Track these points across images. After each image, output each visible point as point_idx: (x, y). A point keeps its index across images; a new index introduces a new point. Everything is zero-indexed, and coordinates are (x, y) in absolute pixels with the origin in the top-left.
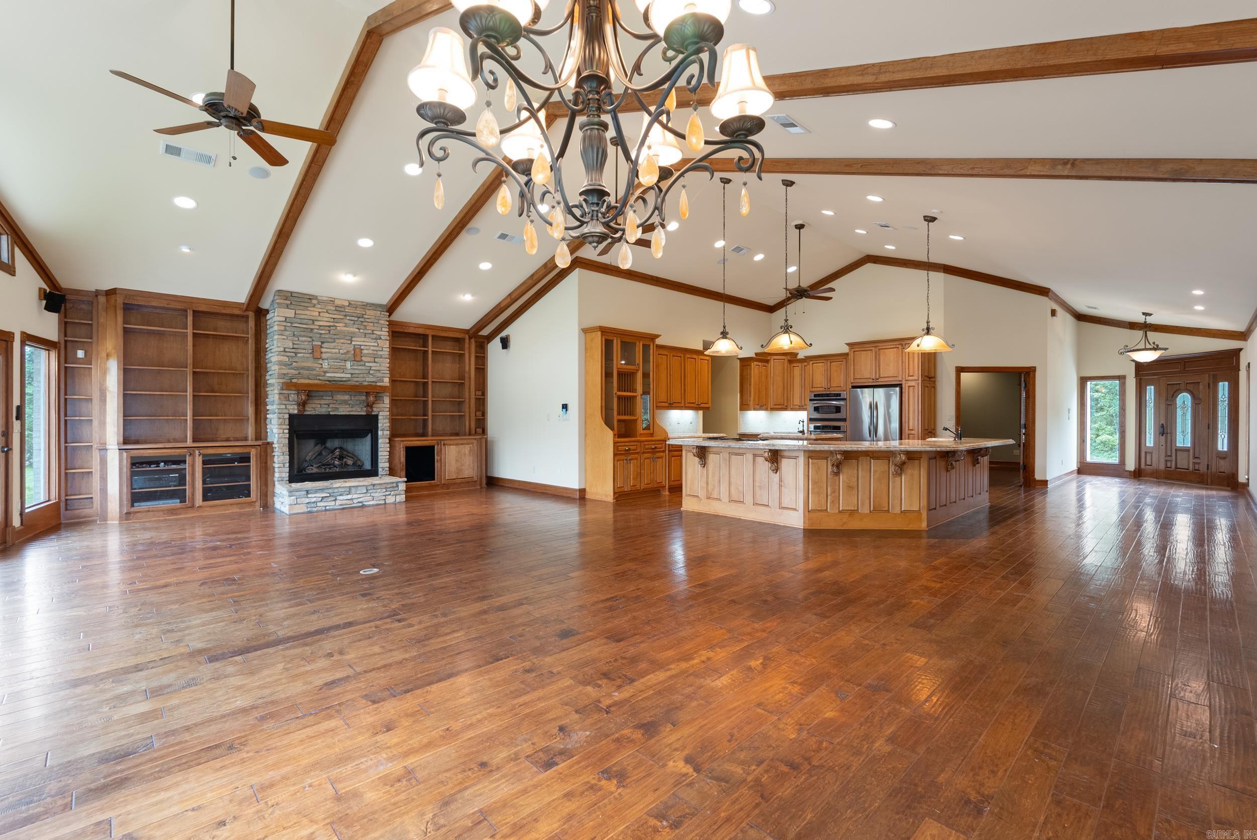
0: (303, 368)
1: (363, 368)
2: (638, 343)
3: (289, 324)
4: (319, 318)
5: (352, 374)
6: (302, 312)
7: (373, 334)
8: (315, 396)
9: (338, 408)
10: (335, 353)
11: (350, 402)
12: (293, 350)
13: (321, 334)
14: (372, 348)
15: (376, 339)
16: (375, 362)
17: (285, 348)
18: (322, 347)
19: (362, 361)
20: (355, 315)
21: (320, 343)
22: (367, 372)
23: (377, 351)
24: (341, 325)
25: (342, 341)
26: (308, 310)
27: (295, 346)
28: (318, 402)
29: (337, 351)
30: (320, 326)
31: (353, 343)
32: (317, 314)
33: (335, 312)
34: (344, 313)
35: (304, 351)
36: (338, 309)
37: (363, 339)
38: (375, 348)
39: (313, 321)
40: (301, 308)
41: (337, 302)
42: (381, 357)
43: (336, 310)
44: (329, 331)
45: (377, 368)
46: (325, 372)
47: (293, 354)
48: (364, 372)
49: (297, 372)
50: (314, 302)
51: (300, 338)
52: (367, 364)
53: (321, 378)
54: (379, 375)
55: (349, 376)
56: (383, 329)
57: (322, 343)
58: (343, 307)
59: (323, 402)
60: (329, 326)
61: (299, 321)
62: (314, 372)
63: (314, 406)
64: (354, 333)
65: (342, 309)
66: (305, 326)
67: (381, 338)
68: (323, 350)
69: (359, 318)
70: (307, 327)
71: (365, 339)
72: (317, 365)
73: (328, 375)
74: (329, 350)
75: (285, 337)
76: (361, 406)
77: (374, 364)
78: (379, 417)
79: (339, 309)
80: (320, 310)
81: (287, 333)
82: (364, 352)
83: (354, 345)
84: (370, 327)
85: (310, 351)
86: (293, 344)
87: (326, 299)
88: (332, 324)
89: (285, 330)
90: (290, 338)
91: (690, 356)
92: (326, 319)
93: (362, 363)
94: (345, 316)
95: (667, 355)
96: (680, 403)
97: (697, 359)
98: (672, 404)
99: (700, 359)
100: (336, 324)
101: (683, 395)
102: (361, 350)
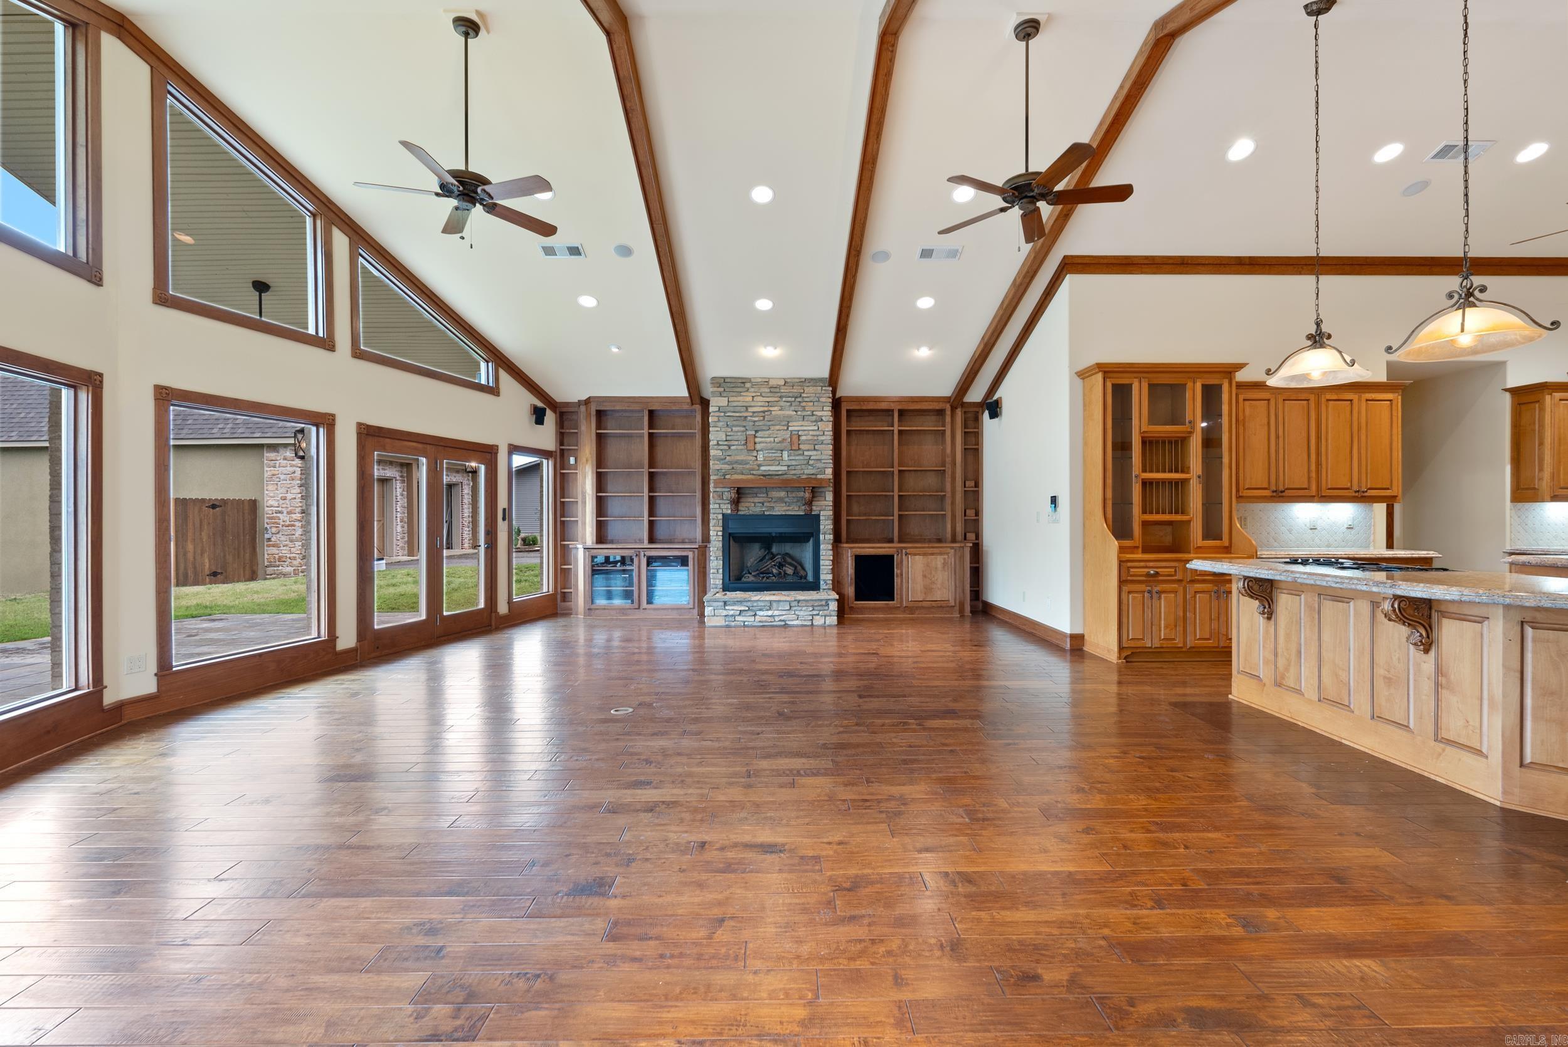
0: (736, 462)
1: (801, 458)
2: (1190, 385)
3: (722, 414)
4: (753, 404)
5: (788, 466)
6: (735, 399)
7: (813, 415)
8: (749, 494)
9: (773, 507)
10: (770, 442)
11: (787, 500)
12: (726, 443)
13: (754, 421)
14: (811, 433)
15: (816, 421)
16: (815, 449)
17: (718, 441)
18: (755, 437)
19: (799, 449)
20: (791, 395)
21: (753, 433)
22: (805, 462)
23: (817, 436)
24: (776, 408)
25: (778, 427)
26: (741, 396)
27: (728, 438)
28: (751, 500)
29: (772, 439)
30: (754, 412)
31: (790, 428)
32: (750, 399)
33: (769, 395)
34: (779, 394)
35: (736, 443)
36: (772, 390)
37: (801, 423)
38: (815, 433)
39: (747, 407)
40: (734, 394)
41: (772, 383)
42: (822, 443)
43: (771, 392)
44: (764, 417)
45: (817, 458)
46: (759, 466)
47: (726, 447)
48: (803, 462)
49: (730, 467)
50: (748, 385)
51: (734, 429)
52: (806, 453)
53: (754, 472)
54: (819, 465)
55: (786, 468)
56: (825, 408)
57: (756, 431)
58: (778, 387)
59: (756, 500)
60: (764, 412)
61: (732, 409)
62: (748, 466)
63: (747, 504)
64: (791, 416)
65: (778, 390)
66: (737, 414)
67: (822, 420)
68: (757, 440)
69: (796, 397)
70: (741, 415)
71: (803, 423)
72: (751, 458)
73: (763, 468)
74: (763, 440)
75: (719, 429)
76: (799, 504)
77: (815, 453)
78: (821, 518)
79: (774, 390)
80: (754, 394)
81: (720, 424)
82: (803, 438)
83: (791, 431)
84: (810, 407)
85: (743, 443)
86: (726, 436)
87: (760, 380)
88: (766, 409)
89: (719, 421)
90: (723, 429)
91: (1335, 397)
92: (760, 404)
93: (801, 452)
94: (780, 397)
95: (1269, 400)
96: (1306, 489)
97: (1355, 402)
98: (1282, 492)
99: (1367, 400)
100: (771, 409)
101: (1313, 475)
102: (799, 436)
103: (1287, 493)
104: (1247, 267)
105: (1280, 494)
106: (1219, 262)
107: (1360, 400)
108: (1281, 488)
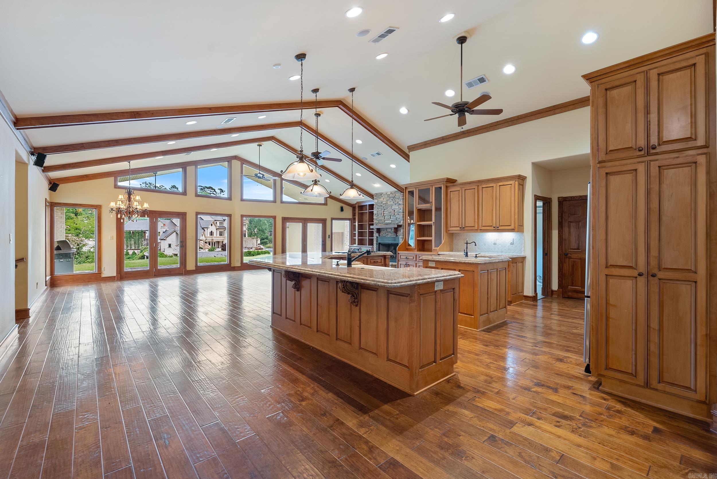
0: (379, 220)
1: (394, 218)
2: (431, 188)
3: (376, 205)
4: (383, 201)
7: (398, 203)
8: (382, 230)
11: (391, 232)
13: (384, 207)
15: (398, 205)
17: (375, 214)
18: (384, 212)
20: (392, 197)
22: (396, 219)
25: (389, 208)
27: (378, 213)
28: (382, 232)
29: (388, 212)
30: (384, 204)
32: (383, 199)
35: (380, 214)
37: (395, 206)
38: (398, 209)
39: (382, 202)
40: (379, 198)
41: (388, 193)
43: (387, 197)
44: (386, 205)
46: (385, 221)
47: (377, 215)
49: (378, 222)
50: (382, 195)
51: (379, 209)
53: (384, 223)
55: (391, 221)
56: (401, 200)
57: (384, 210)
59: (384, 232)
60: (386, 203)
61: (378, 203)
62: (382, 221)
63: (382, 234)
64: (392, 204)
66: (380, 205)
67: (400, 204)
68: (384, 213)
69: (394, 198)
72: (383, 219)
74: (386, 212)
75: (376, 210)
77: (398, 216)
78: (400, 238)
82: (395, 211)
83: (393, 209)
84: (397, 200)
88: (386, 202)
89: (376, 207)
91: (486, 186)
92: (385, 201)
93: (395, 216)
94: (390, 198)
95: (459, 190)
96: (474, 226)
97: (494, 187)
98: (464, 228)
99: (500, 186)
100: (388, 202)
101: (476, 220)
102: (394, 211)
103: (466, 229)
104: (467, 134)
105: (463, 229)
106: (455, 135)
107: (496, 186)
108: (464, 226)
